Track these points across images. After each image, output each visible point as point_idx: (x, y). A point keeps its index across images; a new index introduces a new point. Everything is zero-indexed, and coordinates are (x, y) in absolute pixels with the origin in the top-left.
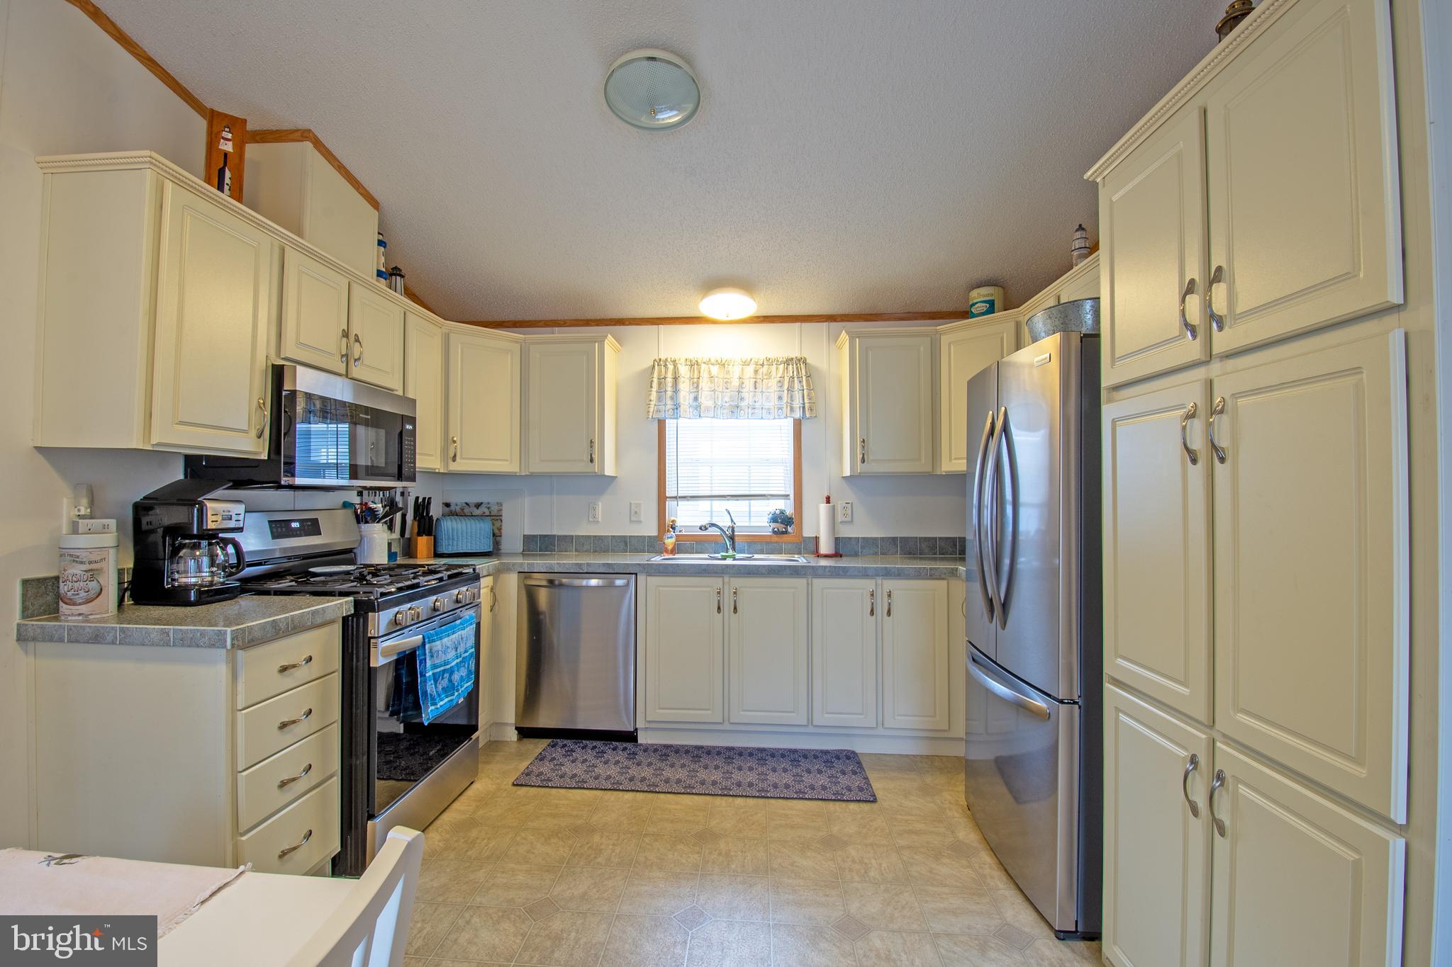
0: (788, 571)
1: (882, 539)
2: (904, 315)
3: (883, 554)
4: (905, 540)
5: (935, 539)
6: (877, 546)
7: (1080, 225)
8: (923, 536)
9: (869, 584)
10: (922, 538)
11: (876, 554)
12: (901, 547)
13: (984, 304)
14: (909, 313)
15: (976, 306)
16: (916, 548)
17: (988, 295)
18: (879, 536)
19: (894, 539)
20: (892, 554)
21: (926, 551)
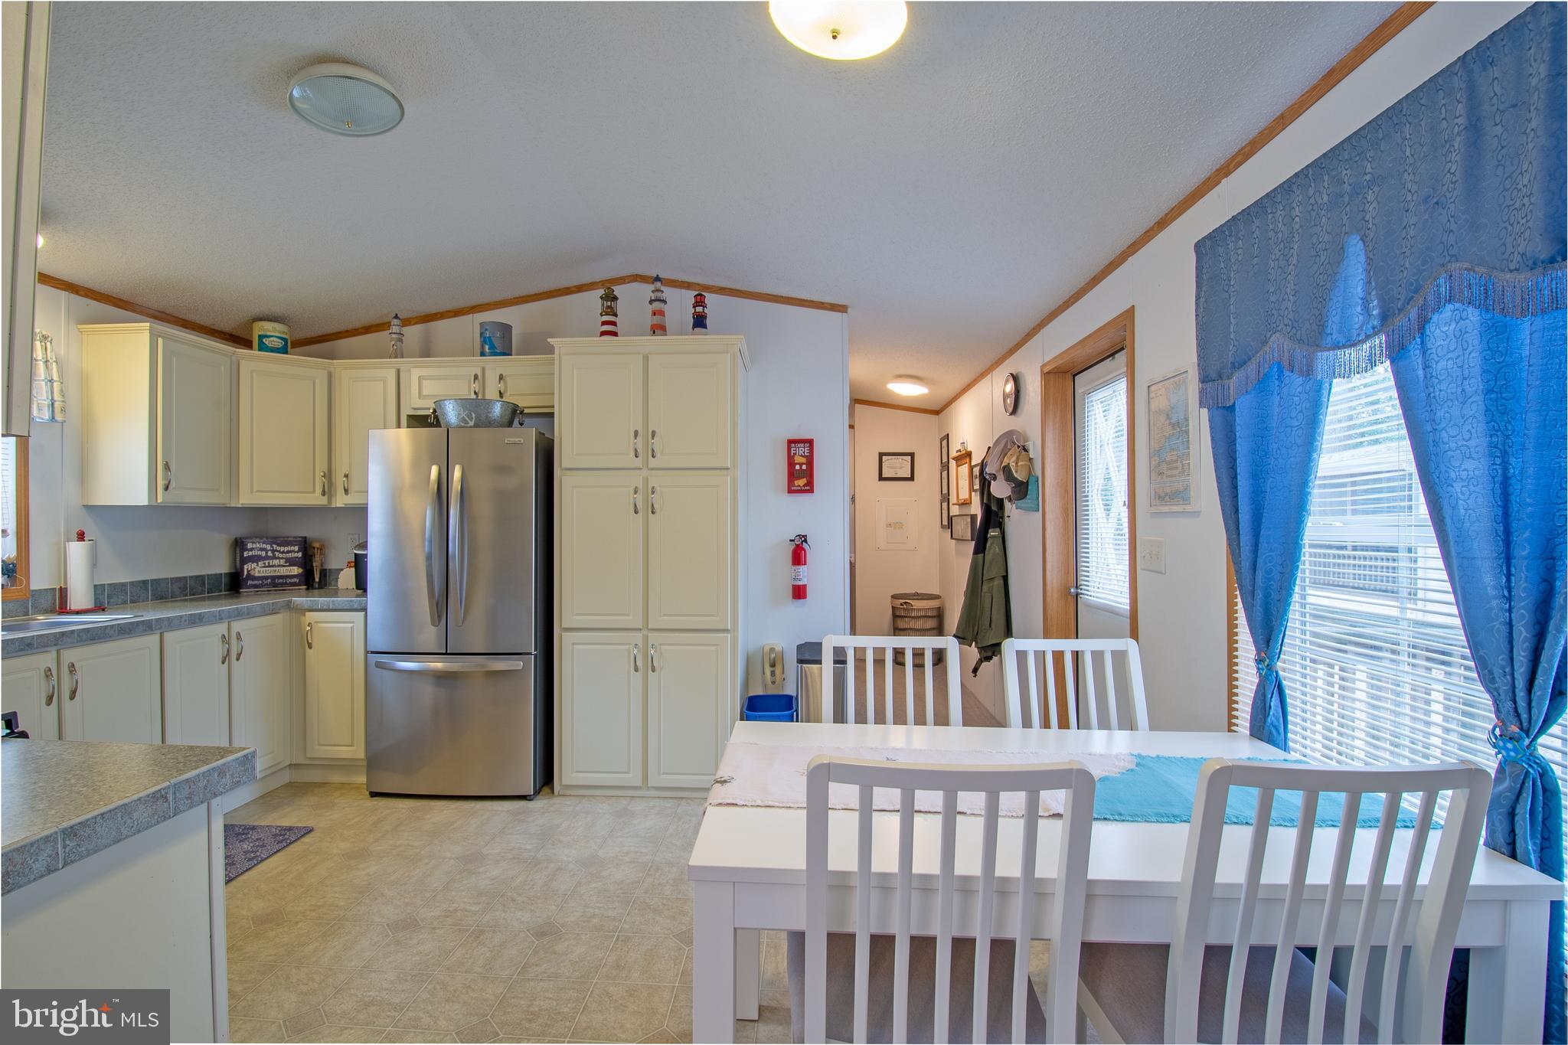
0: (141, 628)
1: (132, 583)
2: (159, 314)
3: (132, 602)
4: (156, 582)
5: (186, 578)
6: (126, 593)
7: (397, 315)
8: (173, 576)
9: (221, 628)
10: (173, 578)
11: (125, 602)
12: (152, 591)
13: (281, 341)
14: (164, 312)
15: (272, 339)
16: (168, 591)
17: (280, 332)
18: (128, 581)
19: (145, 582)
20: (143, 601)
21: (178, 593)
